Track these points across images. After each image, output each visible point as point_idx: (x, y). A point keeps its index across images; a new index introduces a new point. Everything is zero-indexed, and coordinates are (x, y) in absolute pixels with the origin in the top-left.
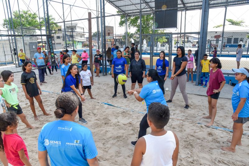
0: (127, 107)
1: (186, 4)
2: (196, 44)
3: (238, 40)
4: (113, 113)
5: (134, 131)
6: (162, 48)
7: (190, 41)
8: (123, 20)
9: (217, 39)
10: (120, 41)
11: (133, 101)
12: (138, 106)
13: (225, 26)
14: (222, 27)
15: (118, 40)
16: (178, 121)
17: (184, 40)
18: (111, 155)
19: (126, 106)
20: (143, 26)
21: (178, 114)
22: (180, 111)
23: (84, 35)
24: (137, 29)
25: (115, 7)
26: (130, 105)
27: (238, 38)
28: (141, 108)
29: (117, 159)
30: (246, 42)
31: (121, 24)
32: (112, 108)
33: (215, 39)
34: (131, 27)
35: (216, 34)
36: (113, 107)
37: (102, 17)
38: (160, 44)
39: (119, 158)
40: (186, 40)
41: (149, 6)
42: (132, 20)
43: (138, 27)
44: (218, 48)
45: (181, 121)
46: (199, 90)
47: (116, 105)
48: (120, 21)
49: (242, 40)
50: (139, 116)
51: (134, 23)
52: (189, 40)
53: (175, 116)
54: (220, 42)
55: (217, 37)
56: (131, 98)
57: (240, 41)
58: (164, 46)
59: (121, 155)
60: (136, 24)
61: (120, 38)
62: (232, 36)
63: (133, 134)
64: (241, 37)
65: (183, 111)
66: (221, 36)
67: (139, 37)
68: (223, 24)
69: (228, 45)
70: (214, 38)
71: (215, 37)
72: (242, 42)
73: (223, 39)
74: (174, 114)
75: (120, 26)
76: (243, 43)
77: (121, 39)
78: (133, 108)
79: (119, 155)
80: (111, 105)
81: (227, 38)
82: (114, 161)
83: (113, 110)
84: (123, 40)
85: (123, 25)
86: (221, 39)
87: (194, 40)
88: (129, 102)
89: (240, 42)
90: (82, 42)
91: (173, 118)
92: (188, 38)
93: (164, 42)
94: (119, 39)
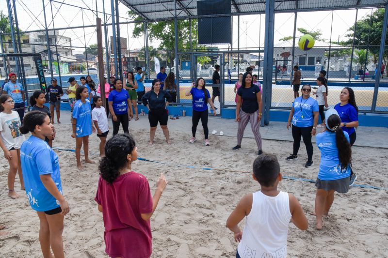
0: (169, 160)
1: (239, 4)
2: (254, 65)
3: (314, 60)
4: (150, 171)
5: (186, 191)
6: (204, 71)
7: (246, 61)
8: (138, 26)
9: (285, 58)
10: (134, 60)
11: (175, 152)
12: (184, 159)
13: (296, 39)
14: (292, 40)
15: (131, 60)
16: (244, 174)
17: (237, 59)
18: (160, 225)
19: (166, 159)
20: (172, 37)
21: (242, 165)
22: (244, 161)
23: (71, 50)
24: (163, 41)
25: (127, 6)
26: (172, 158)
27: (314, 58)
28: (188, 160)
29: (169, 228)
30: (325, 62)
31: (137, 32)
32: (147, 164)
33: (283, 59)
34: (153, 37)
35: (284, 51)
36: (147, 162)
37: (115, 24)
38: (201, 65)
39: (172, 226)
40: (240, 59)
41: (183, 6)
42: (154, 26)
43: (164, 39)
44: (288, 72)
45: (248, 174)
46: (266, 133)
47: (151, 159)
48: (134, 28)
49: (319, 60)
50: (188, 172)
51: (157, 31)
52: (244, 59)
53: (238, 168)
54: (290, 63)
55: (285, 55)
56: (172, 149)
57: (317, 61)
58: (206, 68)
59: (174, 222)
60: (162, 34)
61: (134, 56)
62: (306, 54)
63: (184, 196)
64: (318, 56)
65: (248, 161)
66: (291, 53)
67: (166, 55)
68: (292, 36)
69: (301, 67)
70: (281, 57)
71: (283, 55)
72: (320, 63)
73: (293, 58)
74: (236, 166)
75: (134, 36)
76: (320, 65)
77: (137, 58)
78: (178, 161)
79: (171, 222)
80: (144, 160)
81: (298, 57)
82: (166, 231)
83: (148, 166)
84: (139, 59)
85: (140, 35)
86: (290, 58)
87: (252, 60)
88: (169, 153)
89: (317, 63)
90: (69, 63)
91: (236, 171)
92: (242, 57)
93: (206, 63)
94: (133, 58)
